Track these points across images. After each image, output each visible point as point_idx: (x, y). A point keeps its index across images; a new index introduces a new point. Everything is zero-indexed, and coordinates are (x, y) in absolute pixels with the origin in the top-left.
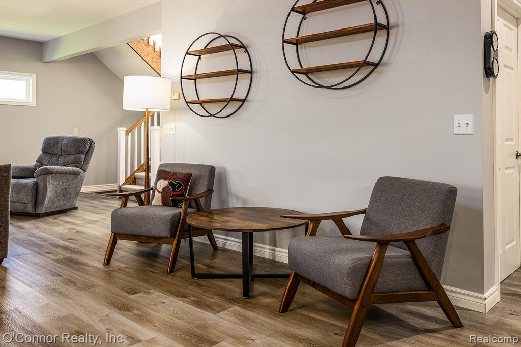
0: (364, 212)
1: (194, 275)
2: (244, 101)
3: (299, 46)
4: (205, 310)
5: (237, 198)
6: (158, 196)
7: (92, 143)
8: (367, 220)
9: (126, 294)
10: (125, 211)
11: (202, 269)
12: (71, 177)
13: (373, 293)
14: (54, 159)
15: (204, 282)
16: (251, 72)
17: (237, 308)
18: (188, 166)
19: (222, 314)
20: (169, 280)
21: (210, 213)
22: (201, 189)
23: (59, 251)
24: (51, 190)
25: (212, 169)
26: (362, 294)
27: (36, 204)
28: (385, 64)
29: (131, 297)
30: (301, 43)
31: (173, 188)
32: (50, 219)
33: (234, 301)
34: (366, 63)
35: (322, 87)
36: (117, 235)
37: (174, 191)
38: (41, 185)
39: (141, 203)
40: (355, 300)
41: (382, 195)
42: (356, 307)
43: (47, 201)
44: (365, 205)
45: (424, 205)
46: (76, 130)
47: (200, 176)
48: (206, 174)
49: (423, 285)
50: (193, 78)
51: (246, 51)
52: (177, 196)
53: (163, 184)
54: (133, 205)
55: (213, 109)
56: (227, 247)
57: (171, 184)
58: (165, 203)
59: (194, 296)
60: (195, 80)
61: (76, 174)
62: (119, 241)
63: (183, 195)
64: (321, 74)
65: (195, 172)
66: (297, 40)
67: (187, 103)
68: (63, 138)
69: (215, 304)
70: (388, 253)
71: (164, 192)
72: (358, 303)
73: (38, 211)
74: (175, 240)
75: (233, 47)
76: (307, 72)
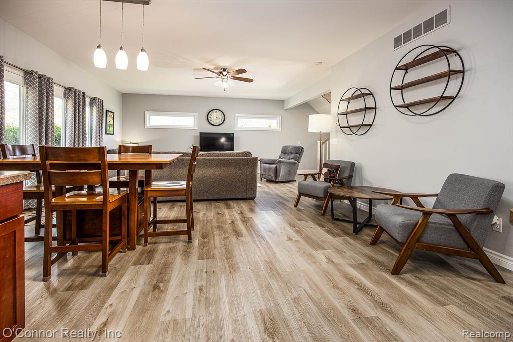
0: (436, 195)
1: (333, 218)
2: (371, 125)
3: (403, 90)
4: (330, 235)
5: (367, 181)
6: (322, 176)
7: (302, 149)
8: (437, 200)
9: (296, 220)
10: (305, 182)
11: (340, 217)
12: (292, 165)
13: (418, 242)
14: (286, 156)
15: (337, 222)
16: (375, 108)
17: (347, 237)
18: (339, 161)
19: (337, 238)
20: (321, 219)
21: (351, 187)
22: (346, 174)
23: (278, 198)
24: (282, 171)
25: (353, 164)
26: (408, 241)
27: (276, 177)
28: (460, 97)
29: (298, 222)
30: (404, 88)
31: (330, 173)
32: (282, 184)
33: (347, 234)
34: (443, 98)
35: (416, 115)
36: (300, 194)
37: (330, 174)
38: (278, 168)
39: (315, 179)
40: (405, 244)
41: (449, 185)
42: (404, 248)
43: (280, 175)
44: (438, 192)
45: (474, 194)
46: (299, 142)
47: (345, 167)
48: (349, 167)
49: (465, 246)
50: (345, 113)
51: (373, 96)
52: (331, 177)
53: (324, 170)
54: (310, 179)
55: (354, 130)
56: (361, 208)
57: (329, 170)
58: (326, 181)
59: (328, 228)
60: (346, 115)
61: (294, 164)
62: (302, 197)
63: (334, 177)
64: (416, 107)
65: (342, 165)
66: (402, 86)
67: (340, 127)
68: (289, 146)
69: (337, 233)
70: (430, 220)
71: (325, 174)
72: (406, 245)
73: (277, 180)
74: (326, 200)
75: (364, 95)
76: (407, 106)
